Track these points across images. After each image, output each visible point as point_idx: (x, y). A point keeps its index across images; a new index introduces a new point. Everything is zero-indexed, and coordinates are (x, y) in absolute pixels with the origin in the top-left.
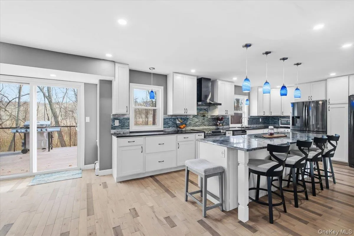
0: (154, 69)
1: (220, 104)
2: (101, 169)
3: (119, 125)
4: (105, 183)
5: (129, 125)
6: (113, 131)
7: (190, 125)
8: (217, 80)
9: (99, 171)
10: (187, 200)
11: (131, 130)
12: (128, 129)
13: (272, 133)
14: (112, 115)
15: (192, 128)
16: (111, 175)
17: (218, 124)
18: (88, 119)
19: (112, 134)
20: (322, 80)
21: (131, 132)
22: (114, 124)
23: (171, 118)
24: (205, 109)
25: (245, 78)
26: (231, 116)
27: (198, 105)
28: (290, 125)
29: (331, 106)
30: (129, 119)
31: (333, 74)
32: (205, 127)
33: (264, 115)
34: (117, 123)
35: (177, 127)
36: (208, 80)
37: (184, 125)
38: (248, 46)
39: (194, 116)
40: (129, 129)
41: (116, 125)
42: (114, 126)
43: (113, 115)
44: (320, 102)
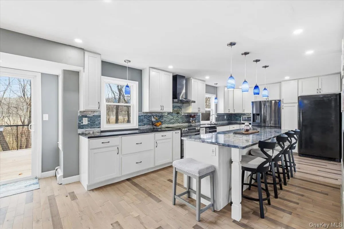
0: (130, 61)
1: (194, 102)
2: (65, 176)
3: (88, 124)
4: (73, 192)
5: (100, 124)
6: (80, 131)
7: (165, 122)
8: (191, 78)
9: (63, 179)
10: (175, 204)
11: (102, 129)
12: (98, 128)
13: (248, 130)
14: (79, 112)
15: (167, 125)
16: (79, 182)
17: (191, 121)
18: (46, 117)
19: (79, 134)
20: (278, 83)
21: (102, 132)
22: (82, 123)
23: (146, 116)
24: (179, 107)
25: (230, 76)
26: (202, 113)
27: (173, 102)
28: (251, 121)
29: (284, 105)
30: (99, 116)
31: (287, 78)
32: (179, 124)
33: (229, 113)
34: (85, 121)
35: (153, 124)
36: (183, 77)
37: (160, 123)
38: (232, 44)
39: (169, 113)
40: (100, 127)
41: (84, 123)
42: (82, 124)
43: (81, 112)
44: (273, 102)
